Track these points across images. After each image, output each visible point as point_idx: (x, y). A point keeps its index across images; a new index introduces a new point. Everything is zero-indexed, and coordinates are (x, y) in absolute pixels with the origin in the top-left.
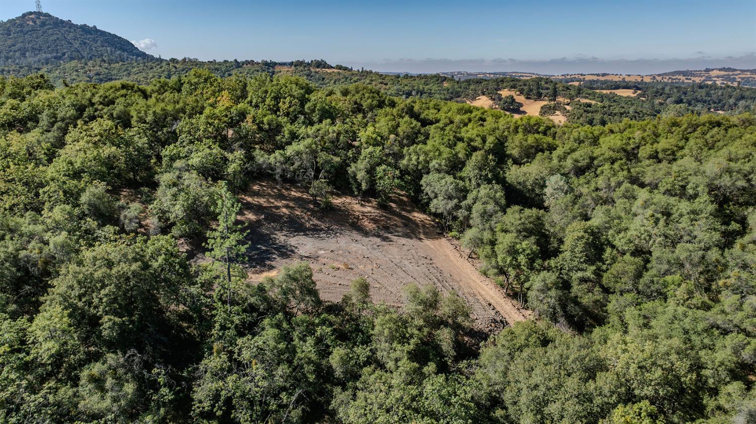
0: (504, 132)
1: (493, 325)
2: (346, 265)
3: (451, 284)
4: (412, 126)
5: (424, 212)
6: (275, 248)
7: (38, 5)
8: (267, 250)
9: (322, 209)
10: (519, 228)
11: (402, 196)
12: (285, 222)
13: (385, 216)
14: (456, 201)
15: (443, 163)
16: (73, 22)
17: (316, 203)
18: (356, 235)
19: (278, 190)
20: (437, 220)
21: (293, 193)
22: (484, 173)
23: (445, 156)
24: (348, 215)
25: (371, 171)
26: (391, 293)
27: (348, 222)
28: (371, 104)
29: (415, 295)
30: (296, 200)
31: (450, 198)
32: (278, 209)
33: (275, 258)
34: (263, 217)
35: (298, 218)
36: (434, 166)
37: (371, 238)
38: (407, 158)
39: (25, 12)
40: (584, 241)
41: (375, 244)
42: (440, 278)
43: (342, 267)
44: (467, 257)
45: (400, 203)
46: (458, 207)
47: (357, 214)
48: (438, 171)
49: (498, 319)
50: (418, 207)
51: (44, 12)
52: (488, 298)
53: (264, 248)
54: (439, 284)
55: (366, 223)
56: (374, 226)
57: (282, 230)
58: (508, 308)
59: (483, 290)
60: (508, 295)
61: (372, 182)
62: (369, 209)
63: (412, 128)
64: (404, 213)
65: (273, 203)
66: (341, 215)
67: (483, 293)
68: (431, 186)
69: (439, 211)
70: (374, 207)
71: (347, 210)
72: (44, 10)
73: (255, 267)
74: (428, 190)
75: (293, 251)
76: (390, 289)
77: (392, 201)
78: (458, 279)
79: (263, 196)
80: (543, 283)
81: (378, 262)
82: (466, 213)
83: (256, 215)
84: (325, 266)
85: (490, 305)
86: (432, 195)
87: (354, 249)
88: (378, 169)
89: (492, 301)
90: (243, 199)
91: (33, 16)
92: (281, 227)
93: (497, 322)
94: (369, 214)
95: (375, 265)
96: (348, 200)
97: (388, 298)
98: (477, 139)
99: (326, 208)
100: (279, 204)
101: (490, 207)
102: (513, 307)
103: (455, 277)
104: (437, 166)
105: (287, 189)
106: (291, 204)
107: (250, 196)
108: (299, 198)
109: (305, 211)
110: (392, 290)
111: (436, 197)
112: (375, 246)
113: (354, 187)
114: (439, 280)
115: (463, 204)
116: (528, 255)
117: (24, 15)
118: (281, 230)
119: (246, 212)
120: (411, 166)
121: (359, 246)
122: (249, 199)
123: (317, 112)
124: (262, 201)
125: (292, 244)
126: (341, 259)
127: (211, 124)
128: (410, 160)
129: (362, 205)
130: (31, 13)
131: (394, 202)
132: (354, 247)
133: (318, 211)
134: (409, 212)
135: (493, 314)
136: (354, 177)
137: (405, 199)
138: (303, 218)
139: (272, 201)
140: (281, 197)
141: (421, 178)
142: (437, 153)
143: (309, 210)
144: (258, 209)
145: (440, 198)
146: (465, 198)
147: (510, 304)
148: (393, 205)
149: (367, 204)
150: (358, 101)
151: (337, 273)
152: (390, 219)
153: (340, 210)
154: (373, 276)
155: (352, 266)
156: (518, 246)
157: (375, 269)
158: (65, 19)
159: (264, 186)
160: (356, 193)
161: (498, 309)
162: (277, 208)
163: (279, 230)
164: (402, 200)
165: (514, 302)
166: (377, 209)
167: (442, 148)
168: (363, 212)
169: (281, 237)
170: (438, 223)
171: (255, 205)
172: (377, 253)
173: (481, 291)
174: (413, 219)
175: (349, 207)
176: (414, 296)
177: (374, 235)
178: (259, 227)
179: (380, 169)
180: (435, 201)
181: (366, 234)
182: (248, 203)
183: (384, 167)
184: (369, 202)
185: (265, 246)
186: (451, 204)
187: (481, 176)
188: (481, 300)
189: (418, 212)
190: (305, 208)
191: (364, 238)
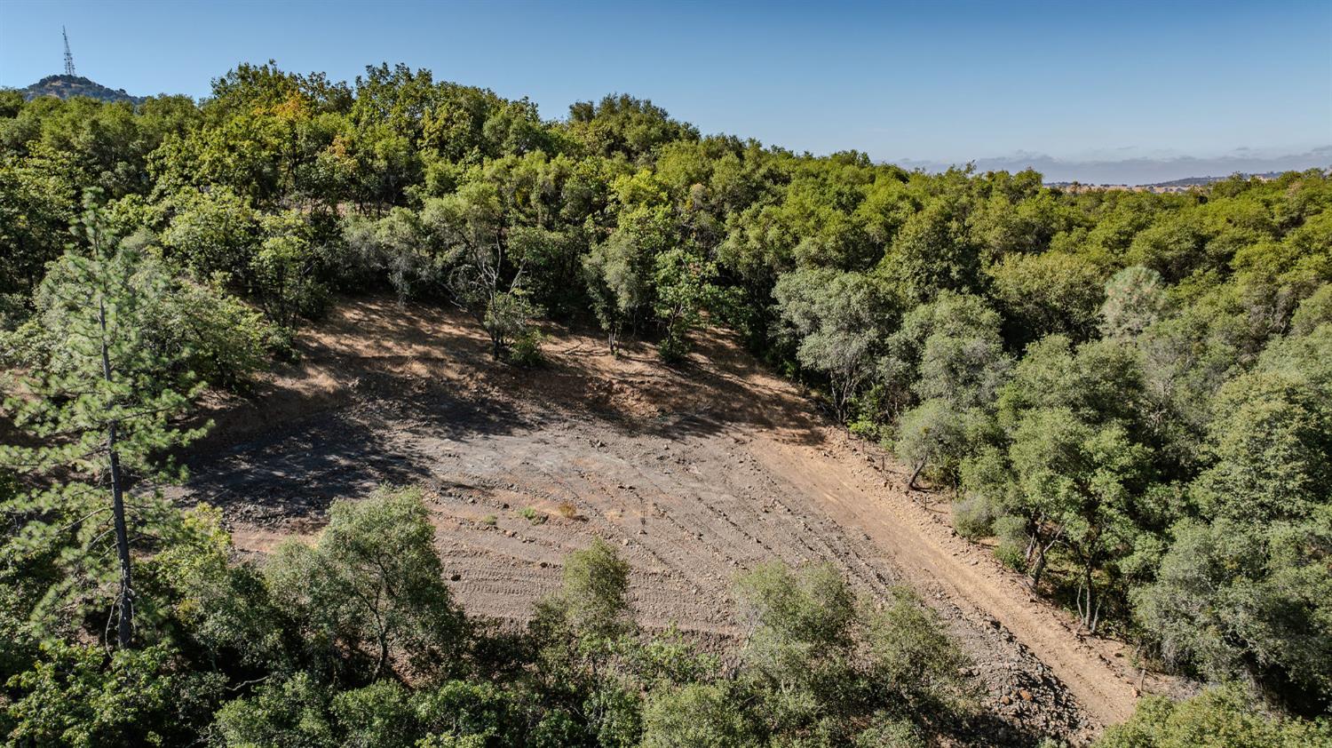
0: (960, 196)
1: (1025, 694)
2: (566, 506)
3: (872, 561)
4: (744, 172)
5: (780, 374)
6: (373, 463)
7: (69, 65)
8: (350, 468)
9: (516, 364)
10: (1072, 394)
11: (722, 337)
12: (416, 397)
13: (681, 385)
14: (872, 333)
15: (830, 243)
16: (128, 93)
17: (500, 350)
18: (604, 431)
19: (409, 320)
20: (814, 394)
21: (446, 329)
22: (938, 266)
23: (832, 227)
24: (583, 382)
25: (643, 263)
26: (699, 589)
27: (582, 399)
28: (646, 135)
29: (782, 602)
30: (451, 343)
31: (855, 325)
32: (399, 365)
33: (367, 489)
34: (357, 382)
35: (453, 387)
36: (806, 252)
37: (644, 439)
38: (734, 234)
39: (45, 76)
40: (1296, 425)
41: (655, 451)
42: (839, 545)
43: (555, 512)
44: (904, 487)
45: (718, 354)
46: (877, 349)
47: (607, 377)
48: (818, 261)
49: (1036, 674)
50: (762, 363)
51: (79, 76)
52: (985, 604)
53: (343, 462)
54: (838, 564)
55: (630, 402)
56: (653, 408)
57: (408, 417)
58: (1051, 634)
59: (965, 578)
60: (1043, 595)
61: (647, 294)
62: (638, 367)
63: (744, 177)
64: (727, 376)
65: (388, 349)
66: (564, 381)
67: (969, 589)
68: (801, 299)
69: (823, 365)
70: (650, 363)
71: (583, 369)
72: (79, 74)
73: (302, 513)
74: (792, 311)
75: (424, 472)
76: (695, 579)
77: (696, 348)
78: (890, 549)
79: (366, 334)
80: (1205, 560)
81: (661, 500)
82: (901, 366)
83: (338, 377)
84: (509, 512)
85: (997, 625)
86: (804, 325)
87: (595, 467)
88: (660, 258)
89: (998, 614)
90: (311, 339)
91: (58, 84)
92: (403, 410)
93: (1035, 684)
94: (638, 380)
95: (651, 509)
96: (586, 344)
97: (690, 608)
98: (901, 204)
99: (525, 362)
100: (408, 353)
101: (974, 344)
102: (1063, 632)
103: (880, 541)
104: (814, 250)
105: (432, 320)
106: (437, 353)
107: (332, 332)
108: (460, 339)
109: (471, 369)
110: (702, 582)
111: (815, 324)
112: (653, 459)
113: (598, 308)
114: (835, 551)
115: (893, 340)
116: (1123, 469)
117: (43, 82)
118: (403, 415)
119: (310, 371)
120: (745, 258)
121: (608, 457)
122: (328, 340)
123: (512, 137)
124: (362, 346)
125: (427, 452)
126: (556, 491)
127: (232, 149)
128: (743, 239)
129: (620, 357)
130: (55, 78)
131: (703, 351)
132: (596, 460)
133: (504, 371)
134: (740, 373)
135: (1014, 656)
136: (600, 281)
137: (729, 344)
138: (466, 387)
139: (390, 344)
140: (414, 336)
141: (771, 283)
142: (812, 222)
143: (480, 366)
144: (347, 363)
145: (827, 328)
146: (894, 325)
147: (1053, 623)
148: (700, 358)
149: (633, 355)
150: (616, 130)
151: (540, 531)
152: (692, 390)
153: (562, 368)
154: (644, 539)
155: (586, 513)
156: (1089, 445)
157: (650, 520)
158: (115, 88)
159: (375, 312)
160: (605, 326)
161: (1022, 637)
162: (399, 360)
163: (396, 418)
164: (723, 347)
165: (1065, 614)
166: (660, 366)
167: (824, 211)
168: (622, 374)
169: (398, 437)
170: (817, 400)
171: (342, 354)
172: (656, 477)
173: (959, 582)
174: (754, 390)
175: (588, 363)
176: (781, 608)
177: (652, 432)
178: (340, 409)
179: (666, 259)
180: (810, 341)
181: (631, 427)
182: (324, 349)
183: (676, 252)
184: (641, 350)
185: (349, 457)
186: (858, 343)
187: (931, 274)
188: (967, 611)
189: (764, 375)
190: (471, 363)
191: (624, 439)
